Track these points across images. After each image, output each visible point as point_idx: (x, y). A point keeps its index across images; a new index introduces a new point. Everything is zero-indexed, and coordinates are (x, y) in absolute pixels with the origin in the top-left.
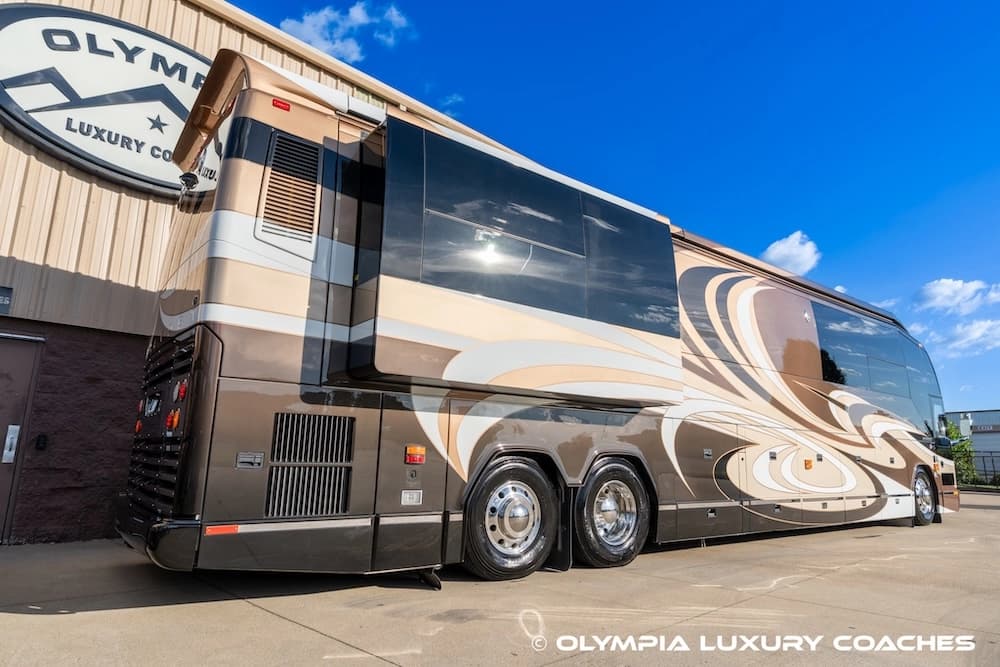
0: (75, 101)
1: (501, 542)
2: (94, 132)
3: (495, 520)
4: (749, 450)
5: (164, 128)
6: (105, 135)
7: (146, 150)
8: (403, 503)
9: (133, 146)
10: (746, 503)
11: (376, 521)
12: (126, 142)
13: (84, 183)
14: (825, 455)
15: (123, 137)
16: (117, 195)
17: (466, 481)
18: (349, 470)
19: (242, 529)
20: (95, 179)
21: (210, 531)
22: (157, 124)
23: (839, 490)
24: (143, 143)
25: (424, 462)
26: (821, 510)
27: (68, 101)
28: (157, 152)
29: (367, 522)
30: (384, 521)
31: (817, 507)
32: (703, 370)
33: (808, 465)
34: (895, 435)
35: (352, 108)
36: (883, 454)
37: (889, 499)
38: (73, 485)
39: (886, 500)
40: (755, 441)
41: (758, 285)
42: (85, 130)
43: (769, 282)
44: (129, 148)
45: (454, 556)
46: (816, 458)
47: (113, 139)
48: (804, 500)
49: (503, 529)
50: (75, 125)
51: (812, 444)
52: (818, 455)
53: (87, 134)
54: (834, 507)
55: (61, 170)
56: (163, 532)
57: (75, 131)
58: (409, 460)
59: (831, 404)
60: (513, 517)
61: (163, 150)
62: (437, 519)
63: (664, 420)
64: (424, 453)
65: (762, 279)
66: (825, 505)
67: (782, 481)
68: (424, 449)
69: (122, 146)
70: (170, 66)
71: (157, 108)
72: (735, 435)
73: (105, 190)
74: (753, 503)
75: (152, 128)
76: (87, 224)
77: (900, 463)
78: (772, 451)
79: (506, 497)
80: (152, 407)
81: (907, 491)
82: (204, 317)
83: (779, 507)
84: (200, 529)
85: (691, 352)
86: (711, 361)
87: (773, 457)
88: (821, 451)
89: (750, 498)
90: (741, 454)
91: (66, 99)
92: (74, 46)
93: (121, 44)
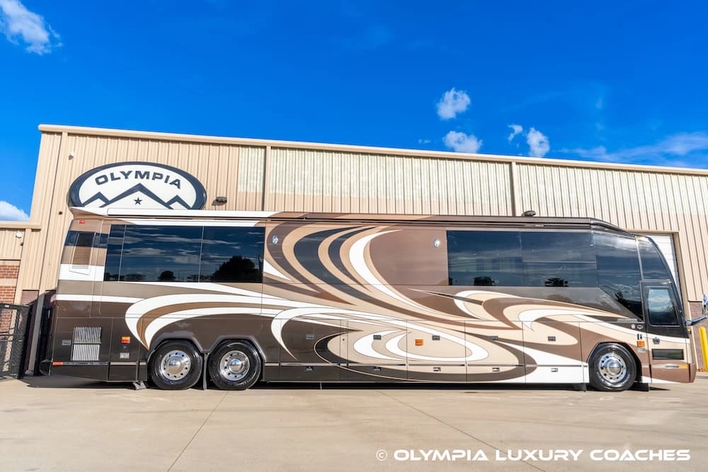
0: (107, 202)
3: (166, 366)
4: (350, 334)
5: (141, 202)
8: (121, 357)
10: (342, 365)
14: (443, 336)
17: (148, 349)
18: (100, 345)
19: (62, 363)
21: (54, 364)
22: (138, 201)
25: (129, 342)
26: (432, 372)
29: (107, 364)
30: (112, 363)
31: (430, 370)
32: (310, 291)
33: (419, 343)
34: (557, 319)
35: (109, 214)
36: (538, 334)
37: (539, 368)
39: (535, 368)
40: (359, 329)
41: (380, 231)
43: (395, 227)
46: (431, 338)
48: (411, 365)
51: (427, 329)
52: (434, 336)
58: (123, 342)
59: (457, 301)
62: (135, 364)
63: (274, 320)
65: (386, 227)
66: (438, 369)
67: (387, 353)
68: (130, 338)
70: (143, 174)
71: (137, 195)
72: (339, 326)
74: (350, 365)
75: (136, 203)
77: (567, 340)
78: (376, 334)
81: (576, 362)
83: (381, 368)
84: (51, 363)
85: (299, 282)
86: (319, 286)
87: (377, 338)
88: (436, 333)
89: (348, 362)
90: (342, 337)
91: (104, 203)
92: (106, 180)
93: (123, 173)
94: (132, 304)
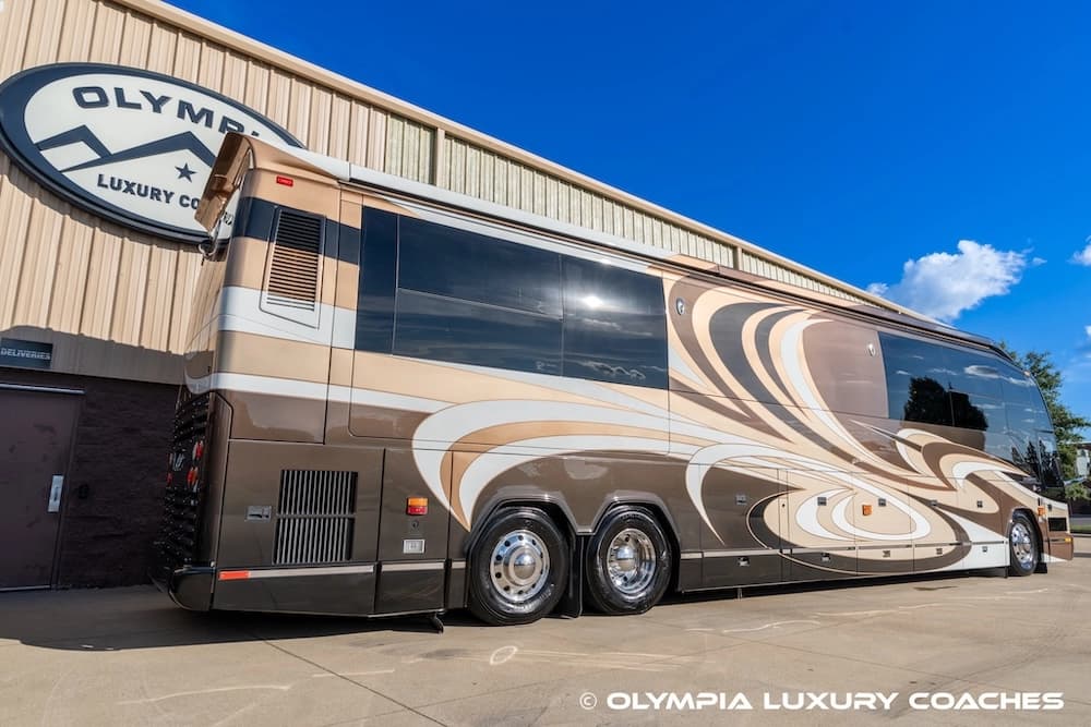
0: (106, 157)
1: (507, 589)
2: (124, 186)
3: (501, 568)
4: (792, 495)
5: (192, 176)
6: (135, 189)
7: (175, 199)
8: (405, 551)
9: (163, 197)
10: (785, 551)
11: (378, 568)
12: (156, 194)
13: (117, 238)
14: (889, 499)
15: (153, 189)
16: (149, 247)
17: (469, 530)
18: (352, 521)
19: (251, 574)
20: (126, 232)
21: (223, 575)
22: (185, 173)
23: (908, 537)
24: (172, 193)
25: (425, 513)
26: (882, 558)
27: (99, 157)
28: (185, 201)
29: (370, 569)
30: (385, 568)
31: (878, 555)
32: (737, 413)
33: (866, 510)
34: (984, 477)
35: (354, 176)
36: (968, 497)
37: (973, 547)
38: (116, 533)
39: (970, 547)
40: (798, 485)
41: (810, 318)
42: (115, 185)
43: (825, 314)
44: (159, 199)
45: (457, 602)
46: (877, 502)
47: (143, 192)
48: (860, 548)
49: (508, 576)
50: (106, 181)
51: (872, 488)
52: (880, 500)
53: (119, 188)
54: (897, 555)
55: (94, 227)
56: (183, 576)
57: (106, 186)
58: (410, 511)
59: (898, 444)
60: (519, 565)
61: (191, 198)
62: (440, 566)
63: (690, 466)
64: (425, 504)
65: (814, 312)
66: (887, 553)
67: (834, 528)
68: (426, 500)
69: (152, 198)
70: (196, 113)
71: (185, 157)
72: (776, 481)
73: (136, 244)
74: (795, 551)
75: (181, 177)
76: (121, 277)
77: (991, 507)
78: (821, 496)
79: (513, 545)
80: (178, 462)
81: (1000, 538)
82: (217, 384)
83: (827, 555)
84: (215, 574)
85: (722, 395)
86: (748, 403)
87: (822, 502)
88: (883, 495)
89: (792, 546)
90: (782, 500)
91: (95, 156)
92: (104, 102)
93: (148, 95)
94: (427, 415)
